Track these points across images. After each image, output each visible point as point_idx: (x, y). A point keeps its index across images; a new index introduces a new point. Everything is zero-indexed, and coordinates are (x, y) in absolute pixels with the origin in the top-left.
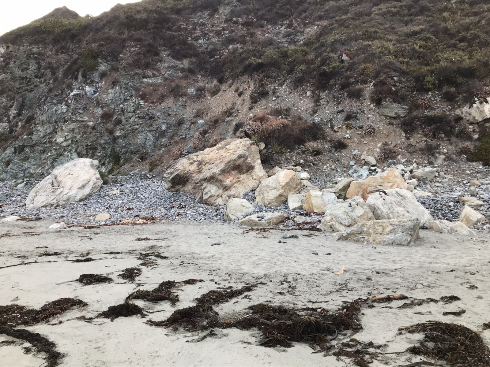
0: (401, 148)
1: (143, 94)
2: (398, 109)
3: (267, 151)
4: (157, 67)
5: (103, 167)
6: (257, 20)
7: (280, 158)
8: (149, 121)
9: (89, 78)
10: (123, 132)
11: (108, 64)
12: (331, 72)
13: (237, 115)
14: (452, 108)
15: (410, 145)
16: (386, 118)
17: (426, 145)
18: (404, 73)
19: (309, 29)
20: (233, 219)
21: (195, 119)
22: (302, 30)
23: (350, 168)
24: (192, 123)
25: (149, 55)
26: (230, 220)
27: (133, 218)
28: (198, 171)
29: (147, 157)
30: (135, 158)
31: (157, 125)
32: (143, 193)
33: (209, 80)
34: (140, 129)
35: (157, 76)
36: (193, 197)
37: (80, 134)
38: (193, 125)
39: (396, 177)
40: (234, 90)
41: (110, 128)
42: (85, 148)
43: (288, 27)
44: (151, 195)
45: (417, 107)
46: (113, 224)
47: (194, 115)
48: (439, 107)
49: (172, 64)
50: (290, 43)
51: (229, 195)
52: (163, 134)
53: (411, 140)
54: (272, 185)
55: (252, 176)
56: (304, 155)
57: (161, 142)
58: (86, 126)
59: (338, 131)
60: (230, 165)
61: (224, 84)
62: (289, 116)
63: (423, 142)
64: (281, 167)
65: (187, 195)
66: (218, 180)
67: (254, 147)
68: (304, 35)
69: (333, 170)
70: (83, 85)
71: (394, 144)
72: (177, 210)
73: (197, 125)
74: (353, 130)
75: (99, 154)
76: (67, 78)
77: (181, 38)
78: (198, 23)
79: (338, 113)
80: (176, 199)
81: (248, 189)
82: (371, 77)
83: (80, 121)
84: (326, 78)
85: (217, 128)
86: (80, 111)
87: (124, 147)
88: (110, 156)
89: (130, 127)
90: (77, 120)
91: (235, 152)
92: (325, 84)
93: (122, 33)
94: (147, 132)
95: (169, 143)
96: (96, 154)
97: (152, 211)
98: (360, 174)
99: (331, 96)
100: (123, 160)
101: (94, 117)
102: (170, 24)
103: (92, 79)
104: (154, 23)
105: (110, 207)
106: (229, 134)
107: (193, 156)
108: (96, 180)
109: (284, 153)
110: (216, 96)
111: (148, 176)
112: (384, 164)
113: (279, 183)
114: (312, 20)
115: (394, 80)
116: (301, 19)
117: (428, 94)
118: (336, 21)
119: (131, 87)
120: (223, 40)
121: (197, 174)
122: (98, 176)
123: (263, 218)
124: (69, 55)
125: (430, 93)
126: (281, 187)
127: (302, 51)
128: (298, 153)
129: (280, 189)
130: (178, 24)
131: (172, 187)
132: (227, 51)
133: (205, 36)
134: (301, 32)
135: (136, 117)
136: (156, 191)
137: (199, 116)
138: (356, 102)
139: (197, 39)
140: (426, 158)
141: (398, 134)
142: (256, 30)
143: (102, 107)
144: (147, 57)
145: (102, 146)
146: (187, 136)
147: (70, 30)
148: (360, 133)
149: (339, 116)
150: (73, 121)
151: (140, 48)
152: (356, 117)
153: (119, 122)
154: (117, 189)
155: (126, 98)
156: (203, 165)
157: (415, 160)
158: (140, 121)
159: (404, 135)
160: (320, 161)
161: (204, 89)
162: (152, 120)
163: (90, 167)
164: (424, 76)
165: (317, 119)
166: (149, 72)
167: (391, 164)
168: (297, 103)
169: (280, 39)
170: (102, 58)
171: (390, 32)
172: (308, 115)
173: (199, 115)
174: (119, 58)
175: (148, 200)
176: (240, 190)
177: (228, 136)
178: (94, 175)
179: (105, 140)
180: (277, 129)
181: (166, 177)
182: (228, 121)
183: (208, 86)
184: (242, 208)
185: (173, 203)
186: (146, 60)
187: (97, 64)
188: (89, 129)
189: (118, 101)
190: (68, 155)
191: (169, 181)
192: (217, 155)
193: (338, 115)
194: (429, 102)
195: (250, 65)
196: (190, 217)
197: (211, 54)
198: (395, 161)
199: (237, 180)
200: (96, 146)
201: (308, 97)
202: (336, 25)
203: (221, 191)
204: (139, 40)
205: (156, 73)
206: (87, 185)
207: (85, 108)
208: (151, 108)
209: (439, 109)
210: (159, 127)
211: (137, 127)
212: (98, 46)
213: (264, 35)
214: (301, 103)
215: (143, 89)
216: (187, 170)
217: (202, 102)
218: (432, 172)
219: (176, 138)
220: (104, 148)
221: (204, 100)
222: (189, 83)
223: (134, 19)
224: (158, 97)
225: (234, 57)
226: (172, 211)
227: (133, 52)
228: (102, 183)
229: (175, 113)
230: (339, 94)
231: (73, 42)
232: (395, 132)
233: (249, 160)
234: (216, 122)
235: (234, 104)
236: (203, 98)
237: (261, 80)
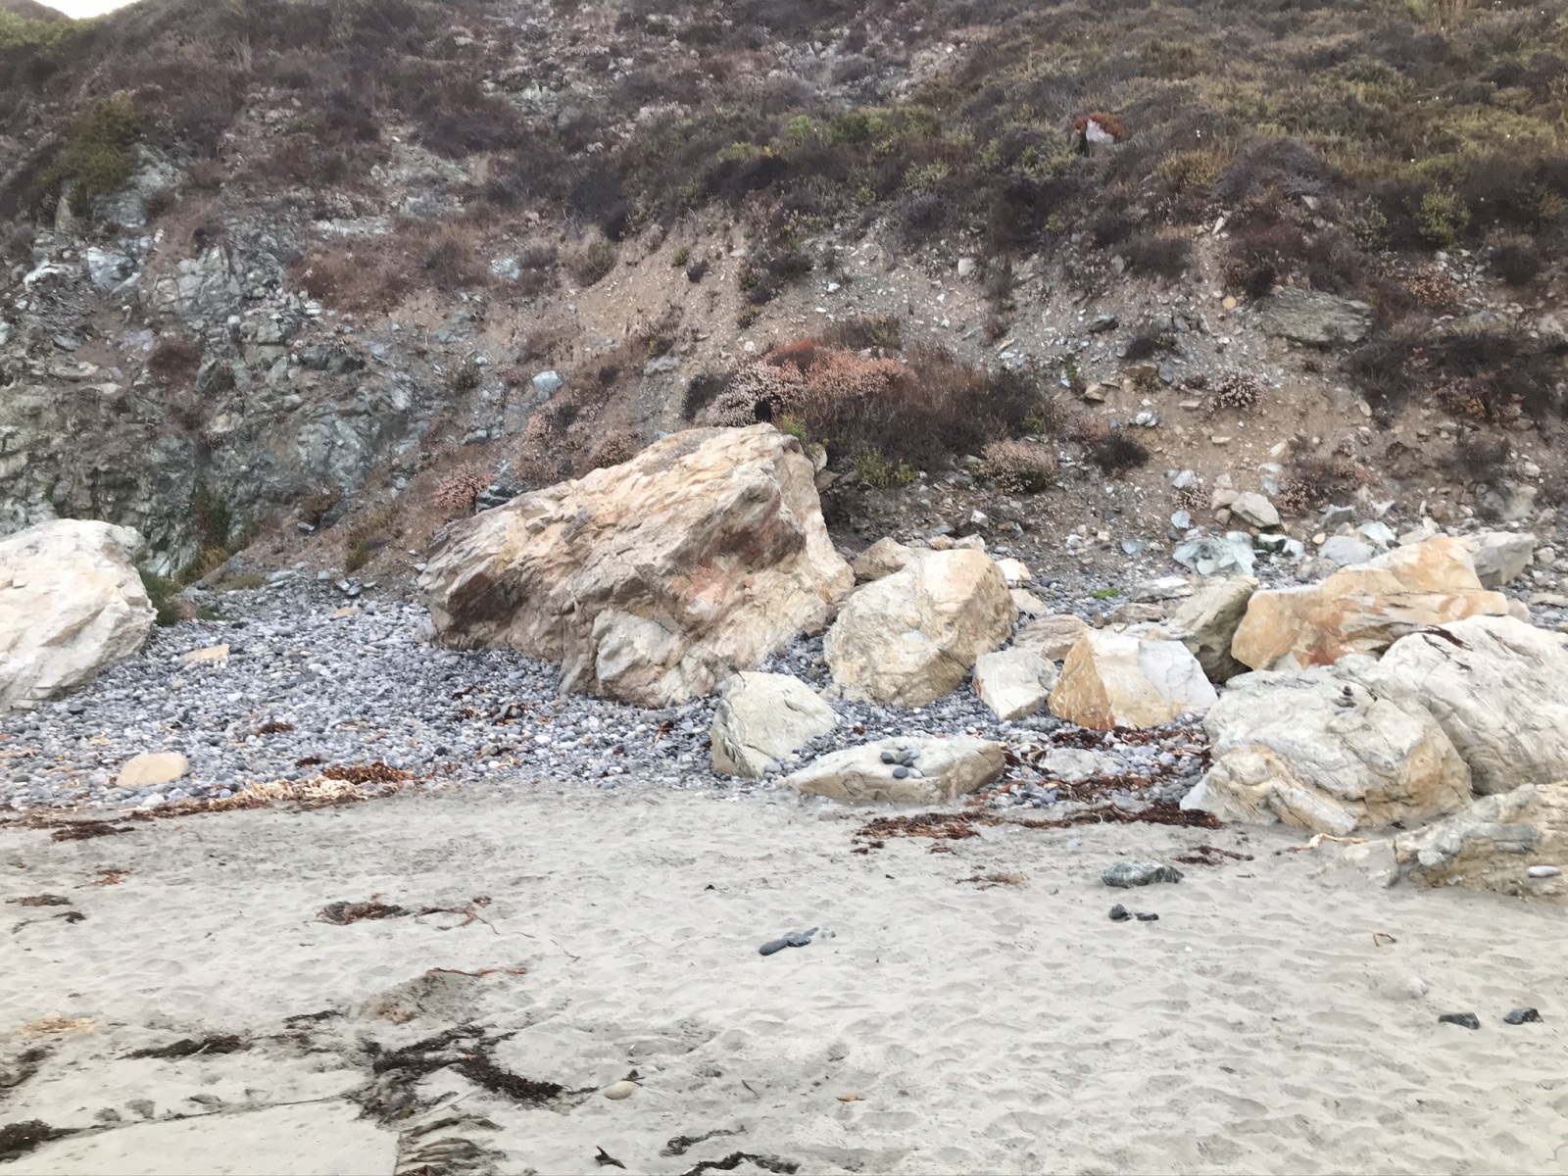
0: (1363, 461)
1: (316, 276)
2: (1333, 314)
3: (836, 480)
4: (370, 181)
5: (161, 557)
6: (737, 23)
7: (891, 504)
8: (343, 378)
9: (100, 219)
10: (238, 419)
11: (177, 166)
12: (1048, 186)
13: (693, 349)
14: (1526, 311)
15: (1397, 449)
16: (1293, 348)
17: (1460, 445)
18: (1338, 182)
19: (926, 54)
20: (759, 770)
21: (523, 369)
22: (902, 56)
23: (1173, 540)
24: (512, 384)
25: (338, 134)
26: (747, 775)
27: (291, 771)
28: (567, 559)
29: (338, 516)
30: (287, 521)
31: (373, 391)
32: (329, 656)
33: (567, 230)
34: (307, 407)
35: (372, 214)
36: (547, 670)
37: (63, 428)
38: (514, 391)
39: (1457, 566)
40: (672, 261)
41: (186, 407)
42: (87, 482)
43: (848, 48)
44: (363, 663)
45: (1404, 304)
46: (202, 804)
47: (517, 353)
48: (1481, 306)
49: (428, 170)
50: (858, 100)
51: (710, 658)
52: (398, 425)
53: (1398, 430)
54: (899, 612)
55: (796, 577)
56: (984, 494)
57: (392, 455)
58: (92, 399)
59: (1101, 402)
60: (710, 534)
61: (628, 243)
62: (898, 347)
63: (1444, 435)
64: (900, 540)
65: (523, 662)
66: (660, 596)
67: (796, 460)
68: (908, 76)
69: (1107, 548)
70: (77, 244)
71: (1334, 447)
72: (488, 728)
73: (530, 390)
74: (1163, 394)
75: (145, 508)
76: (12, 219)
77: (460, 78)
78: (520, 31)
79: (1092, 332)
80: (477, 678)
81: (787, 634)
82: (1214, 195)
83: (62, 380)
84: (1031, 210)
85: (612, 400)
86: (65, 342)
87: (246, 477)
88: (189, 515)
89: (269, 399)
90: (51, 376)
91: (724, 477)
92: (1028, 229)
93: (232, 54)
94: (334, 417)
95: (424, 458)
96: (132, 505)
97: (373, 735)
98: (1225, 562)
99: (1057, 271)
100: (239, 527)
101: (122, 365)
102: (414, 31)
103: (114, 219)
104: (355, 24)
105: (185, 723)
106: (666, 420)
107: (540, 500)
108: (127, 608)
109: (904, 485)
110: (599, 284)
111: (345, 586)
112: (1305, 522)
113: (931, 603)
114: (935, 23)
115: (1307, 208)
116: (893, 19)
117: (1432, 259)
118: (1028, 23)
119: (271, 250)
120: (617, 87)
121: (562, 575)
122: (138, 590)
123: (910, 765)
124: (21, 138)
125: (1443, 255)
126: (945, 619)
127: (920, 118)
128: (961, 487)
129: (940, 627)
130: (445, 33)
131: (454, 630)
132: (630, 126)
133: (545, 76)
134: (898, 64)
135: (290, 362)
136: (384, 648)
137: (538, 356)
138: (1165, 289)
139: (517, 84)
140: (1467, 497)
141: (1342, 406)
142: (733, 58)
143: (156, 328)
144: (331, 144)
145: (154, 476)
146: (495, 431)
147: (29, 48)
148: (1194, 404)
149: (1100, 344)
150: (35, 380)
151: (302, 110)
152: (1171, 347)
153: (226, 381)
154: (219, 642)
155: (251, 292)
156: (589, 536)
157: (1424, 504)
158: (309, 379)
159: (1366, 410)
160: (1050, 514)
161: (551, 260)
162: (354, 375)
163: (100, 556)
164: (1418, 193)
165: (1011, 356)
166: (341, 199)
167: (1337, 520)
168: (922, 301)
169: (824, 88)
170: (151, 144)
171: (1236, 53)
172: (969, 344)
173: (536, 352)
174: (221, 145)
175: (351, 686)
176: (756, 637)
177: (662, 428)
178: (119, 586)
179: (167, 451)
180: (870, 395)
181: (430, 587)
182: (656, 372)
183: (568, 250)
184: (790, 714)
185: (466, 698)
186: (325, 154)
187: (134, 166)
188: (103, 412)
189: (218, 305)
190: (16, 513)
191: (441, 606)
192: (648, 492)
193: (1097, 340)
194: (1448, 286)
195: (730, 166)
196: (554, 761)
197: (574, 137)
198: (1350, 508)
199: (738, 594)
200: (129, 475)
201: (963, 279)
202: (1027, 38)
203: (674, 643)
204: (297, 80)
205: (365, 200)
206: (88, 629)
207: (82, 331)
208: (348, 329)
209: (1483, 313)
210: (381, 400)
211: (296, 398)
212: (135, 98)
213: (765, 75)
214: (938, 303)
215: (317, 257)
216: (519, 558)
217: (545, 306)
218: (1518, 550)
219: (450, 439)
220: (164, 484)
221: (553, 299)
222: (495, 237)
223: (274, 8)
224: (377, 287)
225: (663, 145)
226: (467, 737)
227: (274, 124)
228: (153, 617)
229: (442, 348)
230: (1088, 264)
231: (38, 91)
232: (1332, 402)
233: (784, 513)
234: (607, 379)
235: (675, 311)
236: (550, 293)
237: (778, 222)
